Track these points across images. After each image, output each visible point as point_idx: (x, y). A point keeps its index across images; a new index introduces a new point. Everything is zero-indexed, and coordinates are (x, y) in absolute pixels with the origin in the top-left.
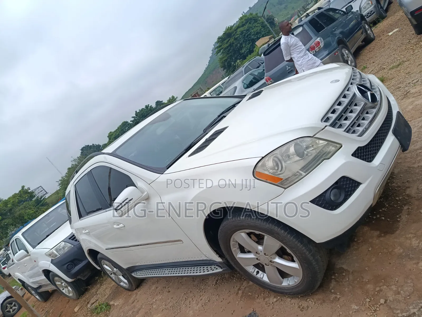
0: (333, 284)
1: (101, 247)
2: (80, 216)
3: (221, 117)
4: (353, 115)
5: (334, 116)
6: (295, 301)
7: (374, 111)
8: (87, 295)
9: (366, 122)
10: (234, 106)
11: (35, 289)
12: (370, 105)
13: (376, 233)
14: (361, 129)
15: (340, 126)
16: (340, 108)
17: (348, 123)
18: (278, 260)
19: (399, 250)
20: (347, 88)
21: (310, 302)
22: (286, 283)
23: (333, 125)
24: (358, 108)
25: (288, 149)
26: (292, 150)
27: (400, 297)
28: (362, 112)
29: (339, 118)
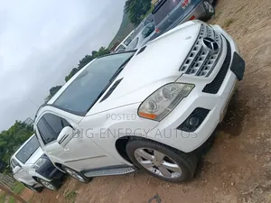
0: (203, 173)
1: (61, 161)
2: (45, 144)
3: (121, 69)
4: (202, 62)
5: (188, 65)
6: (181, 186)
7: (217, 55)
8: (62, 187)
9: (211, 66)
10: (129, 59)
11: (33, 187)
12: (213, 51)
13: (228, 136)
14: (208, 71)
15: (193, 72)
16: (192, 59)
17: (198, 68)
18: (166, 164)
19: (242, 147)
20: (197, 42)
21: (189, 187)
22: (173, 176)
23: (188, 72)
24: (205, 56)
25: (158, 94)
26: (161, 94)
27: (243, 181)
28: (208, 58)
29: (192, 66)
